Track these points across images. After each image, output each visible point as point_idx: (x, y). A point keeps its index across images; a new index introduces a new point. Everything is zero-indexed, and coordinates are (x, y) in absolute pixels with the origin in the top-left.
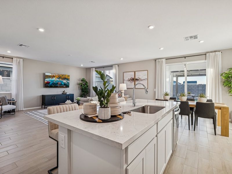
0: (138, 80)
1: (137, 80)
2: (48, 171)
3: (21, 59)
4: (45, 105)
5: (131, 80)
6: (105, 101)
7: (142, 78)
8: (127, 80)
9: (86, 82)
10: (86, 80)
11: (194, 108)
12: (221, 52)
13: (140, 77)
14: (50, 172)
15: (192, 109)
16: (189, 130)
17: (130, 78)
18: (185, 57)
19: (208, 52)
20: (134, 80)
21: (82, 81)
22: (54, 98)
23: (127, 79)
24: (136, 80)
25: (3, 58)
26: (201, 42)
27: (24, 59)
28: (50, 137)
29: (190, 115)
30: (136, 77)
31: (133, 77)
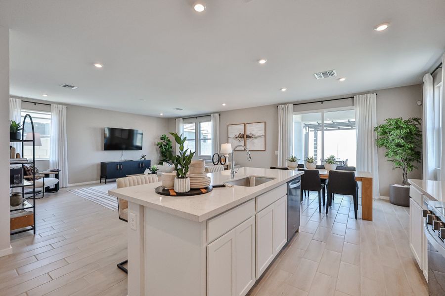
0: (251, 137)
1: (249, 137)
2: (118, 266)
3: (63, 106)
4: (106, 178)
5: (240, 137)
6: (184, 170)
7: (257, 135)
8: (234, 138)
9: (169, 141)
10: (168, 138)
11: (326, 179)
12: (375, 94)
13: (254, 133)
14: (120, 266)
15: (323, 181)
16: (320, 212)
17: (238, 134)
18: (322, 101)
19: (356, 94)
20: (244, 137)
21: (162, 138)
22: (120, 167)
23: (234, 136)
24: (247, 137)
25: (35, 104)
26: (341, 80)
27: (68, 106)
28: (120, 218)
29: (322, 190)
30: (248, 133)
31: (243, 133)
